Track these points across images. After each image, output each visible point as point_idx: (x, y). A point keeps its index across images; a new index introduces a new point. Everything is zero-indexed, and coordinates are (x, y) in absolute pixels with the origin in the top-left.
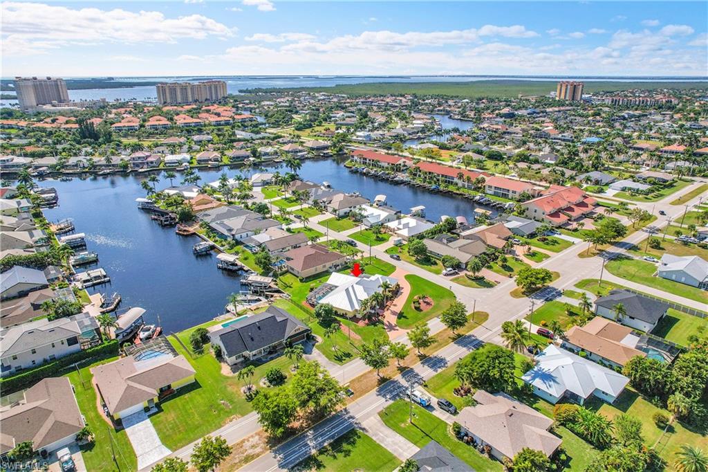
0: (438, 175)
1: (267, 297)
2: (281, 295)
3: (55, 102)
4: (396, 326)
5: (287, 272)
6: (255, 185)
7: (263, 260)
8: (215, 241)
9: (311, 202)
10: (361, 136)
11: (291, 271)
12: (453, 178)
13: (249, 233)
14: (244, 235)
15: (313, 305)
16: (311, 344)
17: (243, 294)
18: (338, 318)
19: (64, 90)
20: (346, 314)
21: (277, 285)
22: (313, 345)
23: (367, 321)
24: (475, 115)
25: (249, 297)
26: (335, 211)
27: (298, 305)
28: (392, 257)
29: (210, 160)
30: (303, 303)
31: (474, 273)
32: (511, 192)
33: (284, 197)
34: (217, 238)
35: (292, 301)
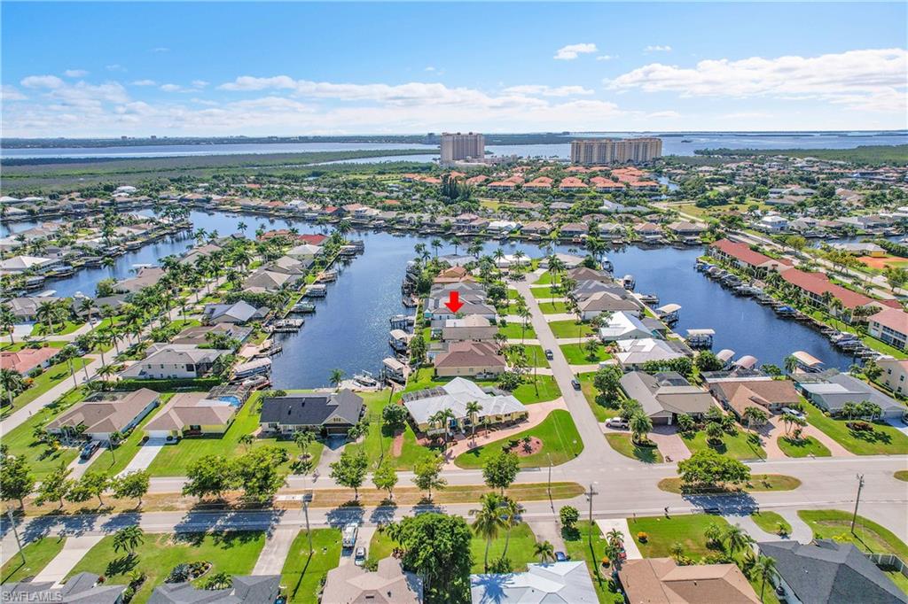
1: (384, 384)
3: (469, 157)
4: (453, 459)
6: (543, 266)
13: (451, 316)
14: (445, 316)
16: (347, 441)
18: (408, 427)
19: (482, 145)
21: (410, 375)
23: (430, 441)
25: (365, 378)
29: (536, 231)
33: (556, 285)
34: (422, 314)
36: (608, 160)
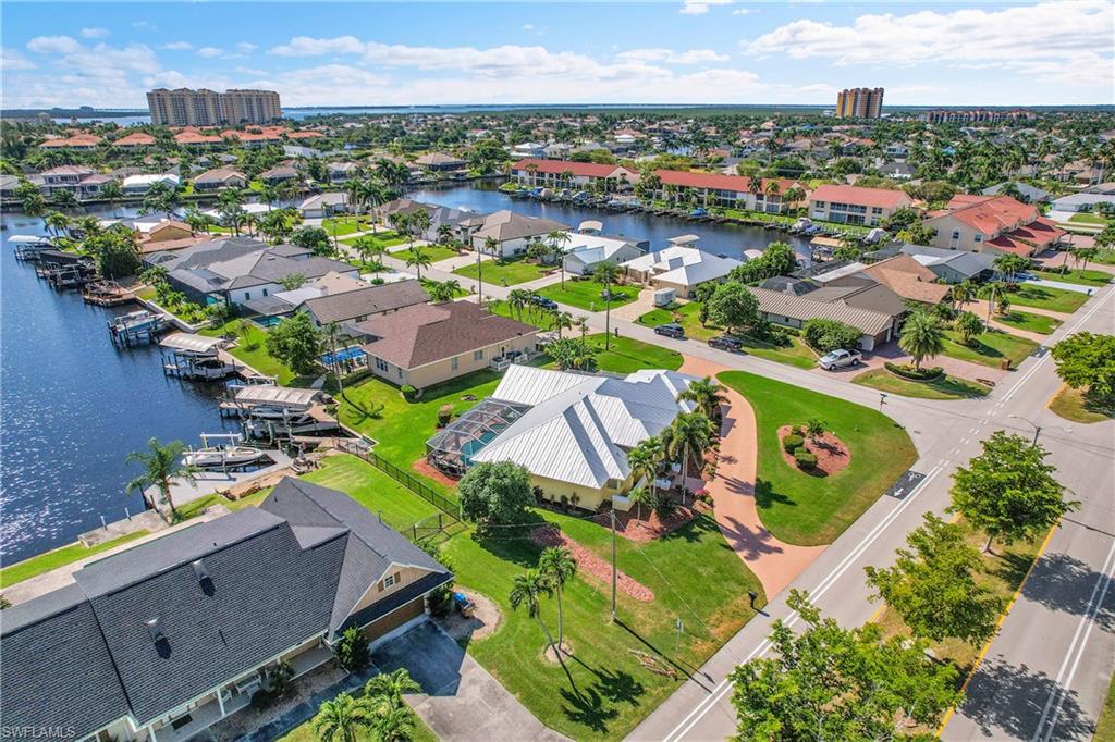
0: (701, 191)
1: (293, 451)
2: (343, 442)
4: (765, 534)
5: (367, 375)
6: (308, 214)
7: (291, 341)
8: (179, 313)
9: (432, 234)
10: (525, 151)
11: (379, 372)
12: (734, 194)
13: (269, 287)
14: (256, 292)
15: (452, 473)
16: (451, 636)
17: (211, 443)
18: (550, 517)
20: (575, 498)
21: (333, 412)
22: (463, 643)
23: (654, 522)
24: (718, 132)
25: (231, 453)
26: (492, 244)
27: (397, 474)
28: (660, 332)
29: (223, 184)
30: (417, 464)
31: (919, 359)
32: (869, 211)
33: (372, 231)
34: (184, 305)
35: (377, 460)
36: (213, 119)
